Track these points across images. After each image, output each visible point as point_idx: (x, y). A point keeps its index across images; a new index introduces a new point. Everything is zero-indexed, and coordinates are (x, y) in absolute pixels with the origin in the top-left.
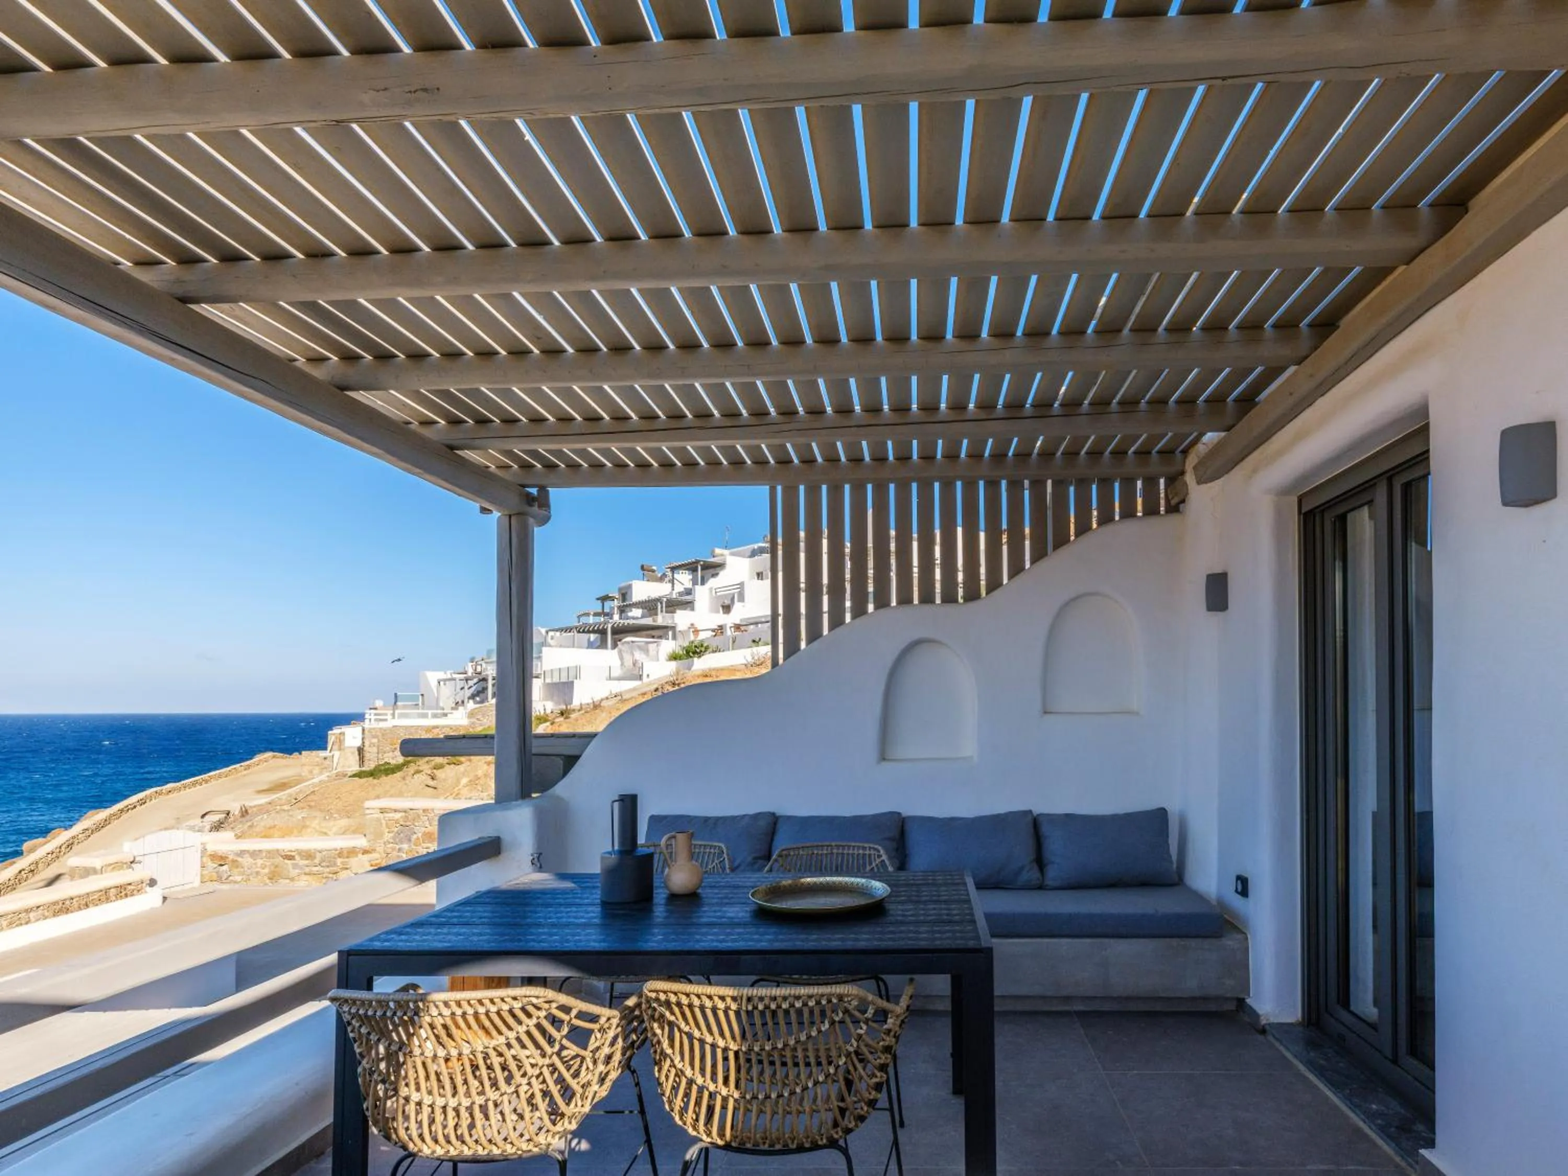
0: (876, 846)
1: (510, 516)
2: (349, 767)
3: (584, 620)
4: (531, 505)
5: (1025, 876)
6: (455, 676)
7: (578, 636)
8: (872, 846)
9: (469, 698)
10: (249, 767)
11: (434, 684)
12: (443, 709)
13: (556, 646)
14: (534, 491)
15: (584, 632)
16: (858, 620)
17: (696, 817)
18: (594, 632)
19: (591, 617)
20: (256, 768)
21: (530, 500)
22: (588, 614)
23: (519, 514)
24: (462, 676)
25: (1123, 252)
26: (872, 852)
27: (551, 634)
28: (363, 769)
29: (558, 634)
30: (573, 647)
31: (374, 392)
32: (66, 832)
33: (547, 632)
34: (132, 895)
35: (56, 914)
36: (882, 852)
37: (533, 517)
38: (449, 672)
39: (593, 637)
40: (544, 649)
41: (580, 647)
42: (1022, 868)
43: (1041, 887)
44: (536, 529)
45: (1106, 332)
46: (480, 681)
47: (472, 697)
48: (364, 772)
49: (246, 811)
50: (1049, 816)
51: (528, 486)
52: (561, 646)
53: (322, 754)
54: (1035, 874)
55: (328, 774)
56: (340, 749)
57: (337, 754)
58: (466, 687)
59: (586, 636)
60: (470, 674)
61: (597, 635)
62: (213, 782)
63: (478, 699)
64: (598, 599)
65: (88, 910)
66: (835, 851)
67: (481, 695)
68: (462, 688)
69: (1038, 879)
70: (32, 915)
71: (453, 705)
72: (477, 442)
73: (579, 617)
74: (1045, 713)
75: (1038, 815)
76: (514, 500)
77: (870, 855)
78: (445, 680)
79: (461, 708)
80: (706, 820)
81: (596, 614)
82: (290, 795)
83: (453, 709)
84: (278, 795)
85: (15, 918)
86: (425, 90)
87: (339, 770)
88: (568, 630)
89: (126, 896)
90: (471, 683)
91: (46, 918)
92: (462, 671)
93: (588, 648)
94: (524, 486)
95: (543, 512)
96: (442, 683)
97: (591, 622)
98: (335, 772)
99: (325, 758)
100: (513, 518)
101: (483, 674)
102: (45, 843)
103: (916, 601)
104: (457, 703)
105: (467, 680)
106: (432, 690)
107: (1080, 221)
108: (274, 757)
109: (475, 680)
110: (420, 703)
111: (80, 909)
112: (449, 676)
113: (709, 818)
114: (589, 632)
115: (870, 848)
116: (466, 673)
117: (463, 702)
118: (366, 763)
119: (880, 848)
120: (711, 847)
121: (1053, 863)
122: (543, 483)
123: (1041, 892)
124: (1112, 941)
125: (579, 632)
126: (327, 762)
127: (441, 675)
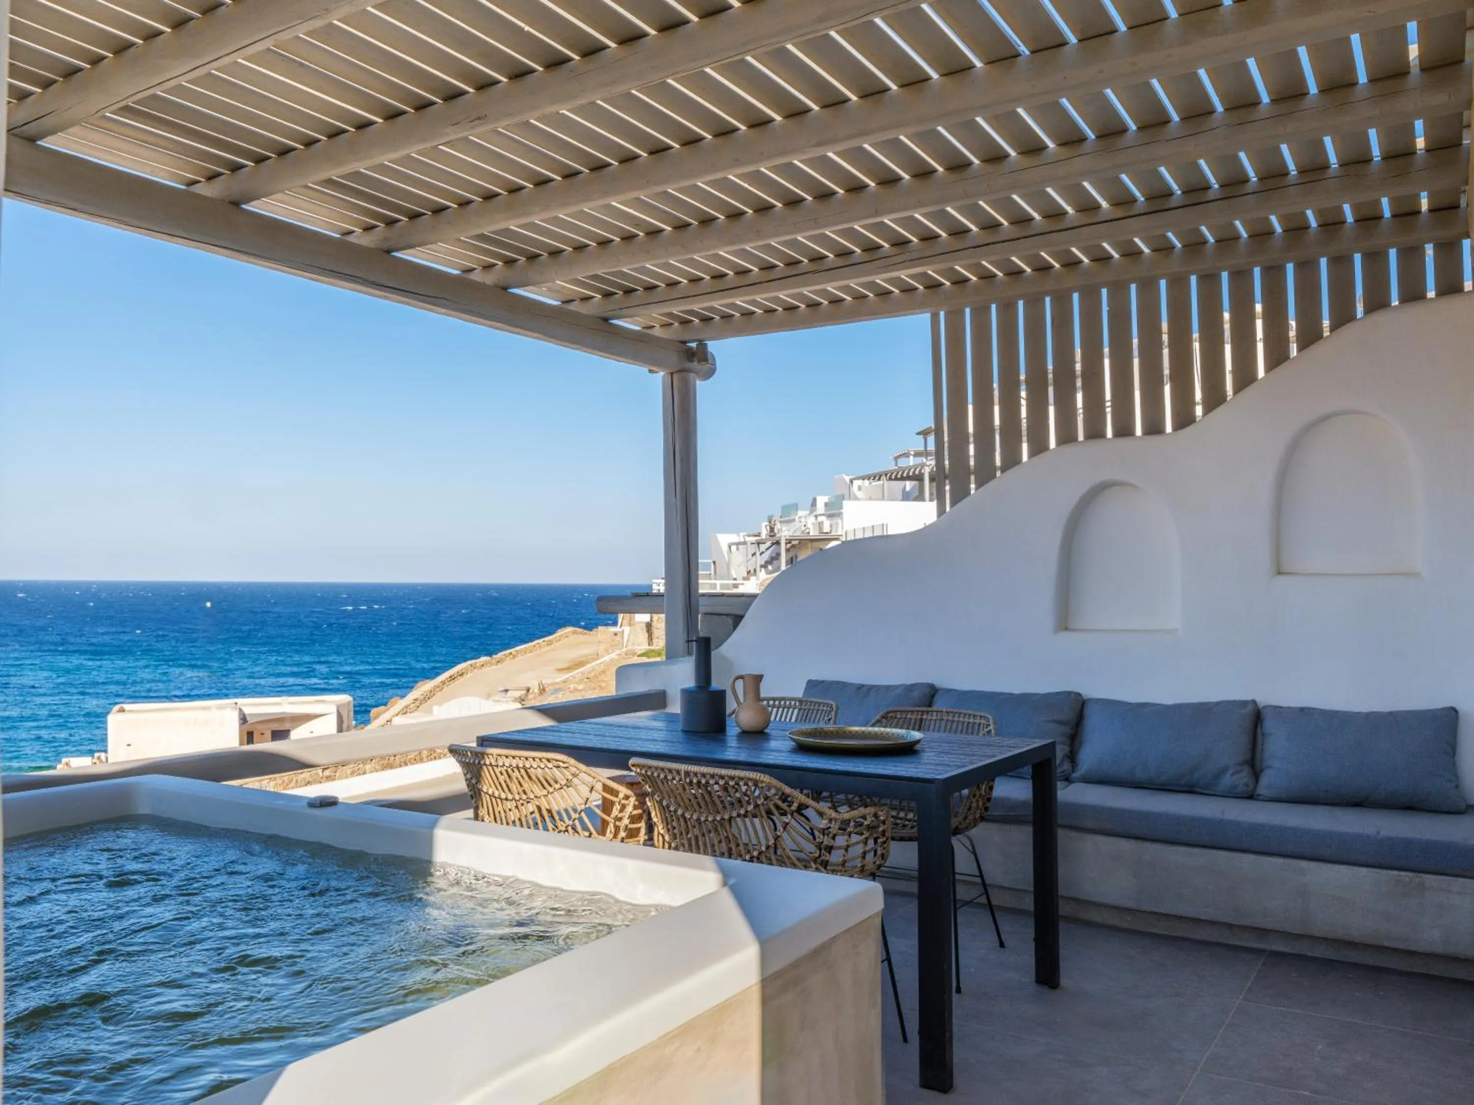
0: (987, 715)
1: (672, 374)
2: (639, 645)
3: (903, 463)
4: (691, 361)
5: (1227, 781)
6: (748, 539)
7: (887, 484)
8: (982, 714)
9: (762, 566)
10: (550, 643)
11: (725, 548)
12: (735, 579)
13: (865, 500)
14: (694, 345)
15: (896, 479)
16: (1035, 459)
17: (851, 684)
18: (908, 478)
19: (911, 457)
20: (558, 644)
21: (690, 355)
22: (906, 455)
23: (679, 371)
24: (754, 539)
25: (1101, 72)
26: (983, 721)
27: (857, 483)
28: (652, 648)
29: (866, 482)
30: (883, 499)
31: (526, 288)
32: (401, 701)
33: (851, 481)
34: (440, 758)
35: (384, 768)
36: (991, 722)
37: (695, 373)
38: (742, 534)
39: (909, 485)
40: (846, 503)
41: (892, 499)
42: (1224, 770)
43: (1251, 796)
44: (698, 382)
45: (1189, 118)
46: (773, 544)
47: (764, 566)
48: (653, 651)
49: (544, 689)
50: (1278, 710)
51: (689, 342)
52: (870, 499)
53: (613, 629)
54: (1243, 778)
55: (618, 652)
56: (630, 625)
57: (627, 629)
58: (758, 554)
59: (900, 484)
60: (763, 536)
61: (914, 483)
62: (520, 658)
63: (770, 568)
64: (918, 434)
65: (407, 768)
66: (945, 718)
67: (775, 562)
68: (754, 554)
69: (1247, 785)
70: (368, 767)
71: (745, 575)
72: (625, 312)
73: (896, 458)
74: (1279, 573)
75: (1264, 707)
76: (674, 358)
77: (980, 724)
78: (738, 544)
79: (753, 578)
80: (860, 687)
81: (917, 454)
82: (583, 673)
83: (744, 579)
84: (571, 674)
85: (356, 768)
86: (479, 118)
87: (630, 647)
88: (877, 477)
89: (435, 758)
90: (763, 547)
91: (377, 771)
92: (756, 532)
93: (903, 500)
94: (684, 343)
95: (706, 367)
96: (734, 548)
97: (911, 463)
98: (625, 649)
99: (616, 634)
100: (675, 377)
101: (778, 535)
102: (385, 711)
103: (1139, 431)
104: (749, 572)
105: (759, 543)
106: (723, 556)
107: (1055, 50)
108: (574, 632)
109: (769, 544)
110: (712, 572)
111: (401, 766)
112: (742, 540)
113: (863, 686)
114: (903, 479)
115: (981, 717)
116: (759, 535)
117: (755, 570)
118: (655, 641)
119: (990, 717)
120: (824, 704)
121: (1269, 767)
122: (700, 337)
123: (1249, 802)
124: (1313, 865)
125: (890, 479)
126: (618, 638)
127: (734, 538)
